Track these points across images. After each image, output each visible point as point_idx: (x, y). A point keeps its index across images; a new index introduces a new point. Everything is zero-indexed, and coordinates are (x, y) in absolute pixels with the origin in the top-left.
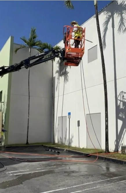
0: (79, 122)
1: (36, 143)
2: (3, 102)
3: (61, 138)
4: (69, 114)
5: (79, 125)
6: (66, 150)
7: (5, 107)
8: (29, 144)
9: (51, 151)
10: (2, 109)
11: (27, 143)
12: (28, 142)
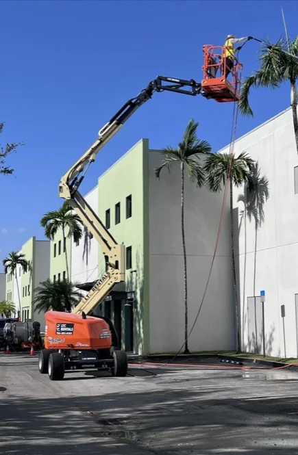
0: (283, 307)
1: (204, 352)
2: (135, 271)
3: (253, 334)
4: (263, 293)
5: (283, 315)
6: (257, 361)
7: (139, 278)
8: (190, 353)
9: (230, 362)
10: (134, 280)
11: (187, 351)
12: (188, 348)
